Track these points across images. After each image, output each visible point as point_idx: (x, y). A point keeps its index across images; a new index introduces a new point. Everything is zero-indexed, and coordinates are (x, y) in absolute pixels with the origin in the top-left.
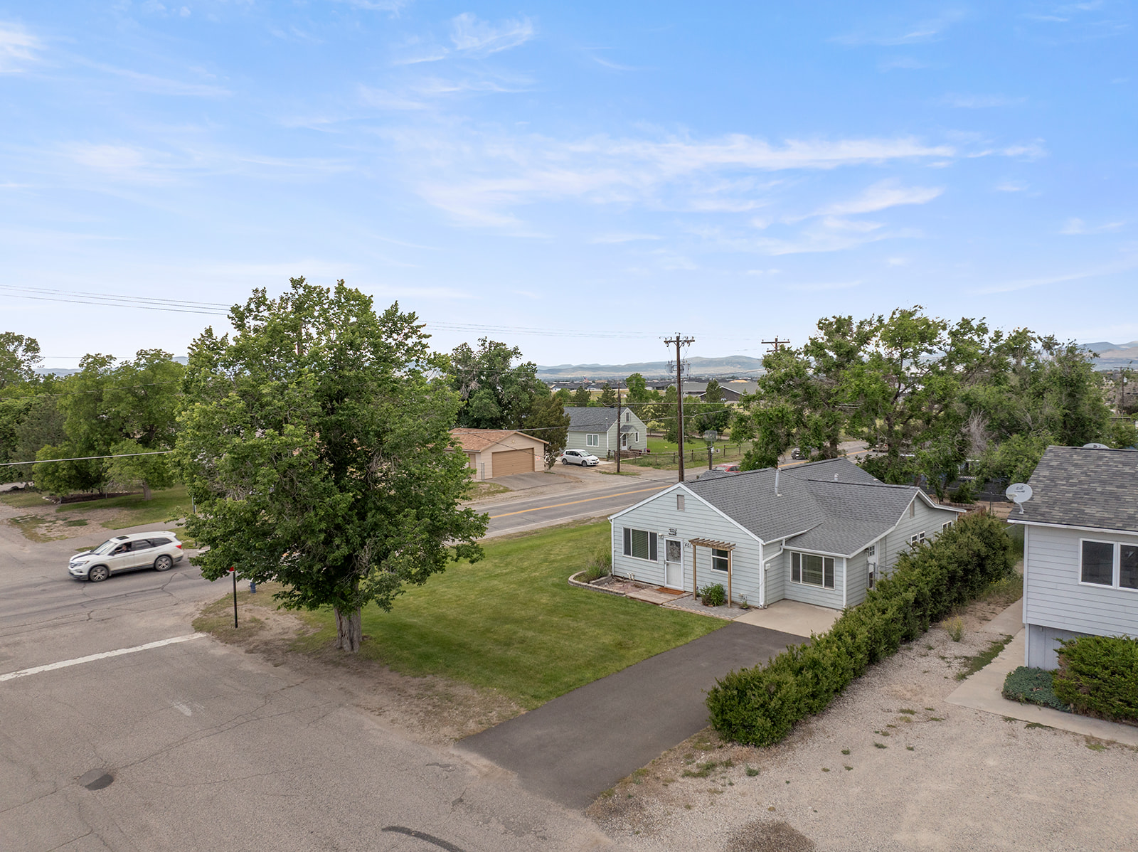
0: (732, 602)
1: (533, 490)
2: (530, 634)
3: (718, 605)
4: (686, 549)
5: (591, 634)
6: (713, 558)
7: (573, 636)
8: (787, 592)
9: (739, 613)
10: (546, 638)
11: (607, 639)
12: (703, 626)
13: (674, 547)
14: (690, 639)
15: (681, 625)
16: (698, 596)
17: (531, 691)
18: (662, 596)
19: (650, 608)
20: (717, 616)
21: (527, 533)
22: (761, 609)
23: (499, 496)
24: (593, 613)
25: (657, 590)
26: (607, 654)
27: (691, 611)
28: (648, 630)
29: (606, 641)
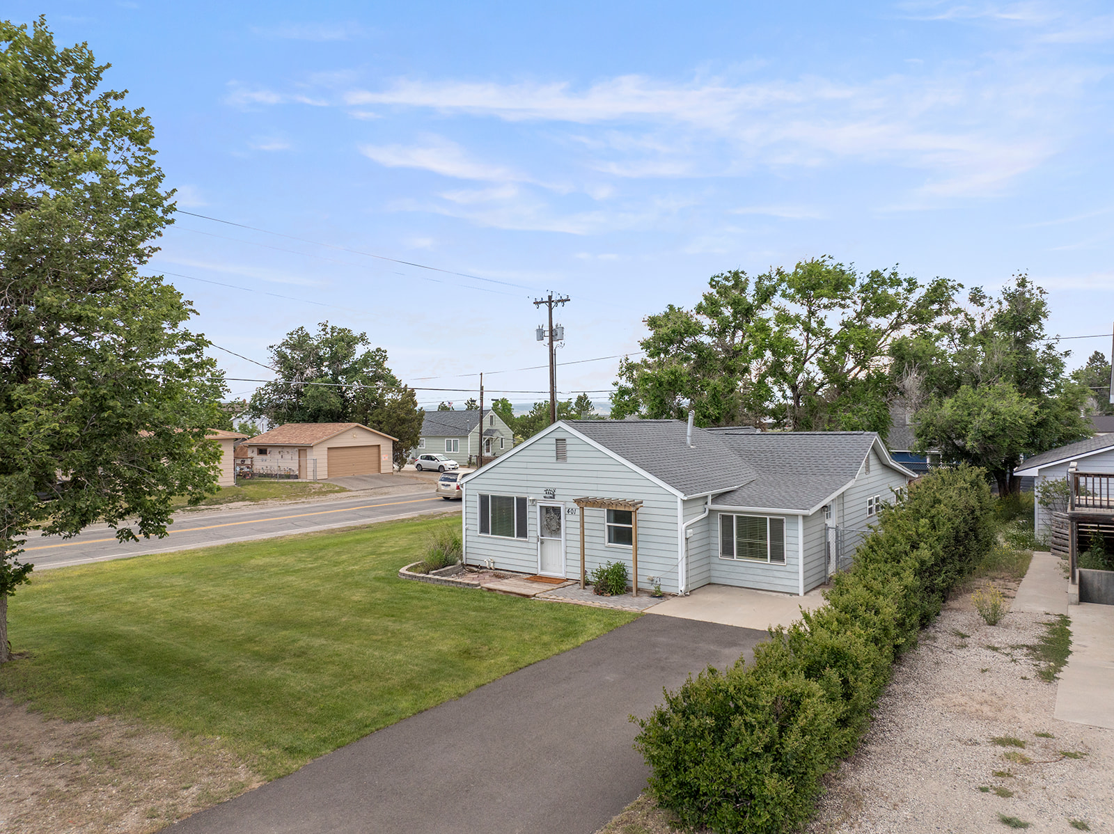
0: (638, 590)
1: (377, 490)
2: (318, 642)
3: (617, 594)
4: (569, 517)
5: (420, 638)
6: (609, 526)
7: (389, 642)
8: (714, 573)
9: (650, 603)
10: (341, 647)
11: (446, 645)
12: (600, 621)
13: (552, 516)
14: (581, 640)
15: (565, 621)
16: (587, 583)
17: (286, 739)
18: (535, 585)
19: (517, 601)
20: (619, 607)
21: (356, 528)
22: (682, 596)
23: (333, 496)
24: (428, 611)
25: (527, 579)
26: (441, 668)
27: (579, 603)
28: (513, 629)
29: (445, 648)
